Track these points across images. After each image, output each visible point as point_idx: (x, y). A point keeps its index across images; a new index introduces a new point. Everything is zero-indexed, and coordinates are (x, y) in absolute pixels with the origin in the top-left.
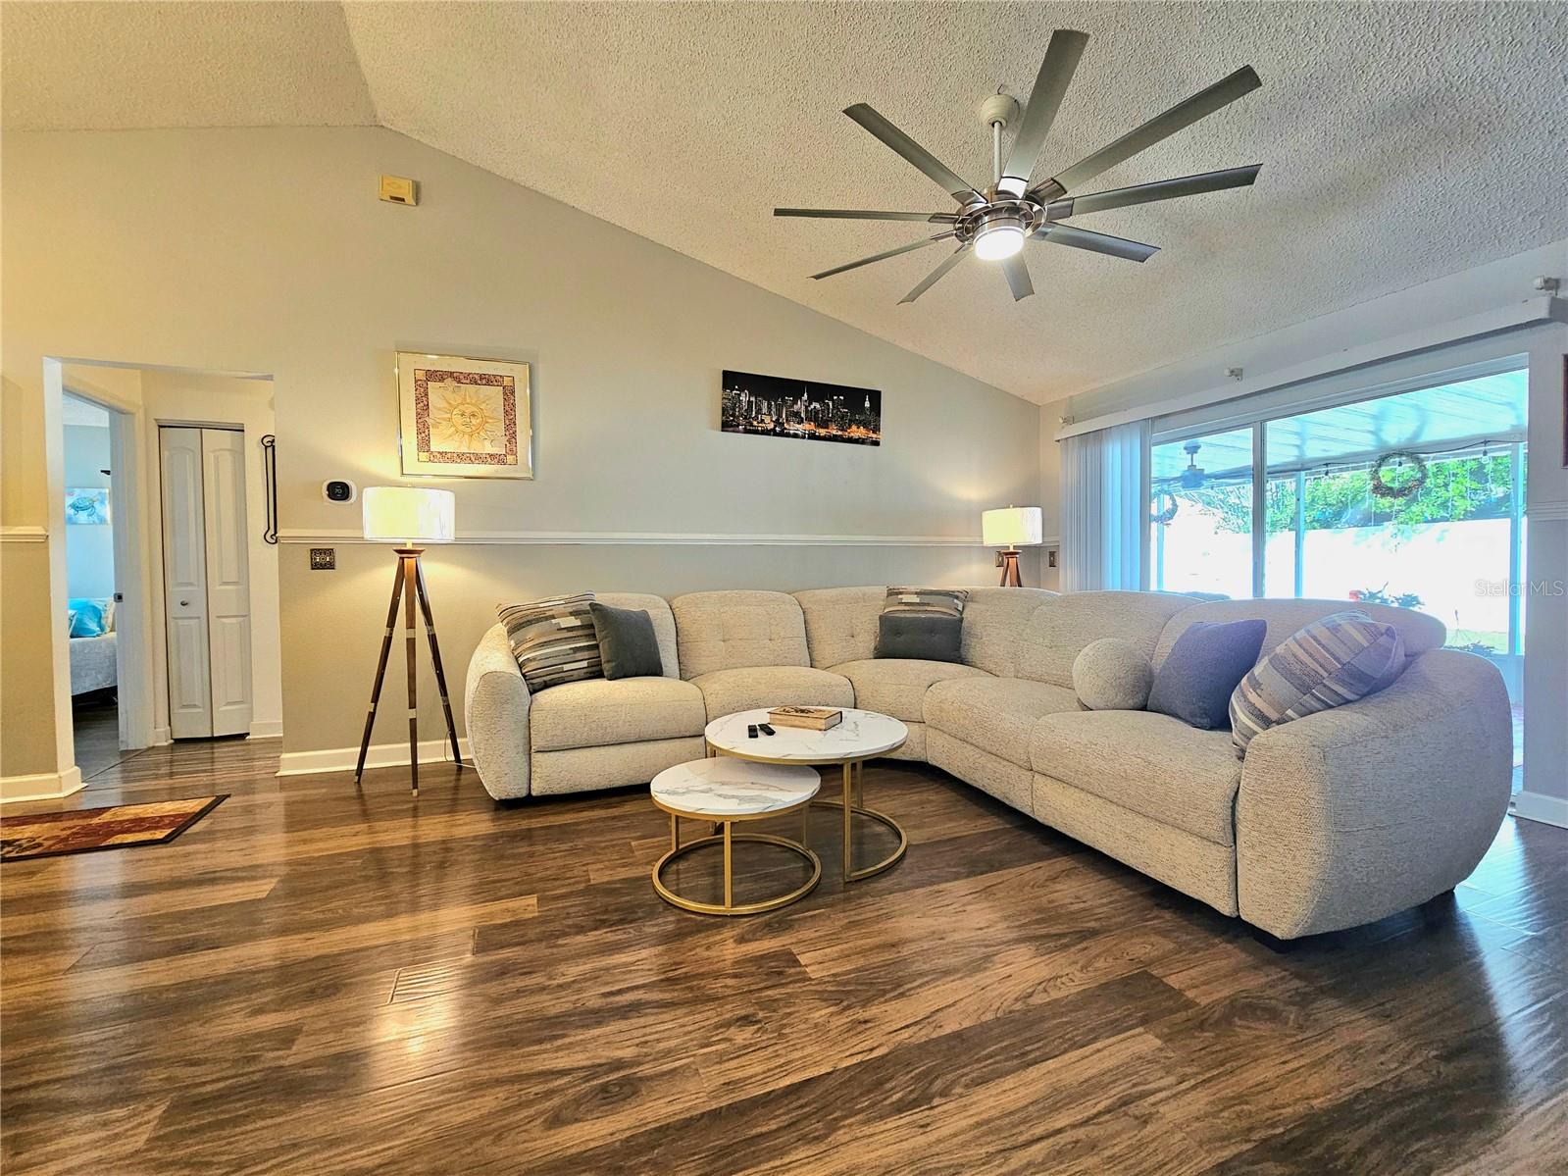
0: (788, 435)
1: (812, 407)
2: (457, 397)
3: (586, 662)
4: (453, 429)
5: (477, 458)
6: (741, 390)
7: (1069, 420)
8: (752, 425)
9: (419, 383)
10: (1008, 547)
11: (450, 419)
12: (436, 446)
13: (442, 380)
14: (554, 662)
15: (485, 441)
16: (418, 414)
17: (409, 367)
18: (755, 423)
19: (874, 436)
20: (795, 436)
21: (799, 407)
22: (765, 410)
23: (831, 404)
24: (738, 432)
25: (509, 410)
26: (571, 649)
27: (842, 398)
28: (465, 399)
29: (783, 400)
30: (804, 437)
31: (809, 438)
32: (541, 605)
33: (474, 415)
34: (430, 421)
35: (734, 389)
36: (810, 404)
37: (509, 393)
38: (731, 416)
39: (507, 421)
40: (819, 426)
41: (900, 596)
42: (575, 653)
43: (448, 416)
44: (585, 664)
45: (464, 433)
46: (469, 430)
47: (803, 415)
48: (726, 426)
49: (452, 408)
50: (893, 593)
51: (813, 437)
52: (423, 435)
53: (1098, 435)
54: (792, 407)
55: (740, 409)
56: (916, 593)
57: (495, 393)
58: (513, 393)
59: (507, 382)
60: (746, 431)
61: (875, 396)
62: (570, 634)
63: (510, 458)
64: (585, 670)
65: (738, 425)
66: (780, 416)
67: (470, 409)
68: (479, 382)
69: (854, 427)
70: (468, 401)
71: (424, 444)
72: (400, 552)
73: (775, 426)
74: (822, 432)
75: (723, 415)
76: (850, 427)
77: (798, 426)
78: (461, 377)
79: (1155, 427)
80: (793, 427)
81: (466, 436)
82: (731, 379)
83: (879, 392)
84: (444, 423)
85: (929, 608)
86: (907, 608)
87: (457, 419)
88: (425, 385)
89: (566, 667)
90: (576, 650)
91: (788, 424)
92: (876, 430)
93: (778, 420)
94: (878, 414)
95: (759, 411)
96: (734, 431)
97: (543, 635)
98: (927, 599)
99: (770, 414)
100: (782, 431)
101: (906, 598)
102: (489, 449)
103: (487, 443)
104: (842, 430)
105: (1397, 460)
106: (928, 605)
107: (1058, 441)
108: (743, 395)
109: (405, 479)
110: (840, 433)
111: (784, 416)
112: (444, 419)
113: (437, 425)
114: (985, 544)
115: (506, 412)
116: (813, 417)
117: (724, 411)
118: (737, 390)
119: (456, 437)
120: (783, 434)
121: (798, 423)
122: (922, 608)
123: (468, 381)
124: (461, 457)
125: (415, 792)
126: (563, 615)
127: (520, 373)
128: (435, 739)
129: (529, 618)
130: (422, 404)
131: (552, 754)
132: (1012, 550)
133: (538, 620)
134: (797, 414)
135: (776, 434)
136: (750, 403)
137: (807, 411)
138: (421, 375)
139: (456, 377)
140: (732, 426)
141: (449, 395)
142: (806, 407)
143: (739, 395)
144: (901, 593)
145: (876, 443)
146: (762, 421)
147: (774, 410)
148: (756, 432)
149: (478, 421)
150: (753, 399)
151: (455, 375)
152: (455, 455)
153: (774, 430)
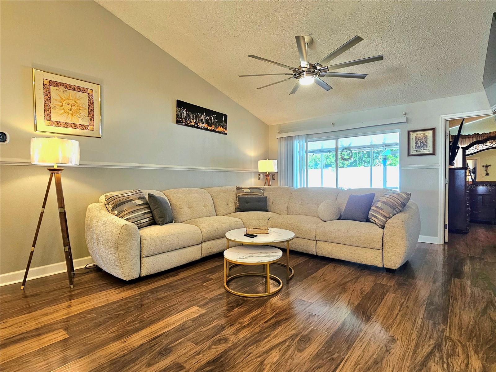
0: (199, 128)
1: (207, 118)
2: (65, 95)
3: (148, 219)
4: (63, 111)
5: (75, 126)
6: (184, 109)
7: (280, 132)
8: (187, 123)
9: (46, 86)
10: (267, 173)
11: (61, 106)
12: (54, 118)
13: (58, 86)
14: (138, 219)
15: (79, 118)
16: (45, 101)
17: (41, 77)
18: (188, 122)
19: (225, 131)
20: (201, 129)
21: (202, 117)
22: (192, 118)
23: (212, 118)
24: (182, 125)
25: (91, 105)
26: (143, 213)
27: (216, 116)
28: (69, 97)
29: (198, 114)
30: (204, 129)
31: (206, 130)
32: (125, 195)
33: (73, 105)
34: (51, 105)
35: (181, 108)
36: (206, 117)
37: (91, 97)
38: (180, 118)
39: (90, 110)
40: (209, 126)
41: (243, 190)
42: (144, 215)
43: (61, 104)
44: (147, 220)
45: (69, 113)
46: (71, 112)
47: (204, 121)
48: (178, 122)
49: (63, 100)
50: (238, 189)
51: (207, 129)
52: (48, 112)
53: (292, 138)
54: (200, 117)
55: (183, 116)
56: (248, 188)
57: (84, 96)
58: (92, 97)
59: (90, 91)
60: (186, 125)
61: (226, 116)
62: (141, 207)
63: (91, 127)
64: (147, 222)
65: (183, 122)
66: (196, 120)
67: (72, 102)
68: (76, 90)
69: (219, 127)
70: (71, 98)
71: (48, 116)
72: (50, 170)
73: (195, 124)
74: (210, 128)
75: (177, 118)
76: (218, 127)
77: (202, 125)
78: (68, 86)
79: (309, 137)
80: (201, 125)
81: (70, 115)
82: (180, 104)
83: (227, 115)
84: (59, 107)
85: (254, 194)
86: (246, 194)
87: (65, 106)
88: (49, 87)
89: (142, 221)
90: (144, 214)
91: (199, 124)
92: (226, 129)
93: (196, 122)
94: (226, 123)
95: (190, 118)
96: (181, 125)
97: (131, 208)
98: (253, 190)
99: (193, 119)
100: (197, 126)
101: (245, 190)
102: (80, 122)
103: (80, 119)
104: (216, 128)
105: (346, 150)
106: (253, 192)
107: (277, 138)
108: (184, 111)
109: (37, 133)
110: (215, 129)
111: (198, 121)
112: (59, 105)
113: (55, 108)
114: (259, 172)
115: (89, 105)
116: (207, 122)
117: (177, 116)
118: (182, 108)
119: (64, 115)
120: (197, 127)
121: (203, 124)
122: (251, 194)
123: (71, 89)
124: (67, 125)
125: (72, 286)
126: (136, 199)
127: (95, 89)
128: (53, 263)
129: (123, 201)
130: (47, 97)
131: (150, 257)
132: (268, 174)
133: (127, 202)
134: (202, 120)
135: (195, 127)
136: (186, 114)
137: (205, 120)
138: (46, 82)
139: (66, 86)
140: (180, 122)
141: (61, 93)
142: (205, 118)
143: (183, 110)
144: (243, 189)
145: (226, 134)
146: (191, 121)
147: (195, 118)
148: (188, 126)
149: (76, 108)
150: (188, 113)
151: (64, 85)
152: (64, 123)
153: (194, 125)
